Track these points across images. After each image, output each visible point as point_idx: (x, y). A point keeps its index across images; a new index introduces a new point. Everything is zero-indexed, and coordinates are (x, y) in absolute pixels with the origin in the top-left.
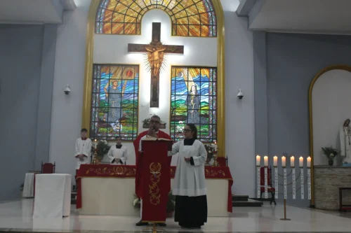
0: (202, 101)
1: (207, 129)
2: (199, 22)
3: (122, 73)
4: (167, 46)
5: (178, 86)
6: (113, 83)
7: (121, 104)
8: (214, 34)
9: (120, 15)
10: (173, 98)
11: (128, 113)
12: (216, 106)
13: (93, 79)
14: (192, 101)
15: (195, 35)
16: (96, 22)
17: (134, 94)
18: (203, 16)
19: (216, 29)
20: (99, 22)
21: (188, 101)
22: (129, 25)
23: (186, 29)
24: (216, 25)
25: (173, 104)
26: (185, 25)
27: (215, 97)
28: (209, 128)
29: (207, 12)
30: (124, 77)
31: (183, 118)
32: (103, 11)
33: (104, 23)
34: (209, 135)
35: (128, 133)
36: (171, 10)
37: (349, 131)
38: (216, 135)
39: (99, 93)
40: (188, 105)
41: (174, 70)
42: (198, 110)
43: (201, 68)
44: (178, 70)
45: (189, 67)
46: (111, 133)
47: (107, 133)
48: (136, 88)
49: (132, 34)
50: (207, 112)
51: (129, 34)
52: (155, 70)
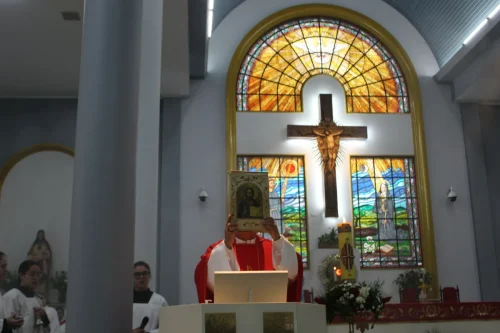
0: (397, 206)
1: (408, 247)
2: (383, 93)
3: (280, 167)
4: (343, 128)
5: (361, 185)
7: (282, 213)
8: (406, 109)
9: (271, 84)
10: (356, 203)
11: (292, 227)
12: (418, 213)
14: (383, 206)
15: (378, 111)
16: (237, 94)
17: (299, 198)
18: (387, 83)
19: (408, 101)
20: (242, 94)
21: (377, 207)
22: (284, 98)
23: (367, 103)
24: (408, 97)
26: (364, 96)
27: (415, 199)
28: (410, 244)
29: (394, 78)
30: (284, 174)
31: (373, 232)
32: (246, 78)
33: (249, 95)
34: (411, 256)
36: (343, 76)
38: (422, 255)
40: (377, 213)
41: (353, 161)
42: (392, 219)
43: (392, 157)
44: (360, 161)
45: (374, 157)
48: (302, 189)
49: (289, 111)
50: (406, 222)
51: (286, 111)
52: (330, 163)
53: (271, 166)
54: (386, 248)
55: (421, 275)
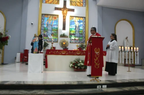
0: (80, 29)
2: (79, 1)
3: (52, 17)
5: (72, 23)
6: (49, 21)
7: (52, 28)
8: (85, 6)
10: (70, 27)
11: (54, 32)
12: (85, 31)
13: (42, 19)
14: (77, 29)
15: (78, 6)
17: (57, 25)
19: (85, 4)
21: (76, 29)
23: (75, 3)
24: (85, 3)
25: (70, 29)
26: (75, 2)
27: (85, 27)
28: (83, 38)
31: (74, 34)
34: (83, 41)
35: (54, 39)
37: (127, 40)
38: (85, 41)
39: (44, 25)
40: (75, 30)
41: (71, 17)
42: (79, 32)
43: (80, 17)
45: (76, 17)
46: (48, 39)
47: (47, 39)
48: (57, 23)
49: (56, 4)
50: (82, 33)
51: (55, 4)
52: (64, 17)
53: (50, 17)
54: (77, 38)
55: (84, 45)
